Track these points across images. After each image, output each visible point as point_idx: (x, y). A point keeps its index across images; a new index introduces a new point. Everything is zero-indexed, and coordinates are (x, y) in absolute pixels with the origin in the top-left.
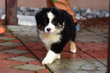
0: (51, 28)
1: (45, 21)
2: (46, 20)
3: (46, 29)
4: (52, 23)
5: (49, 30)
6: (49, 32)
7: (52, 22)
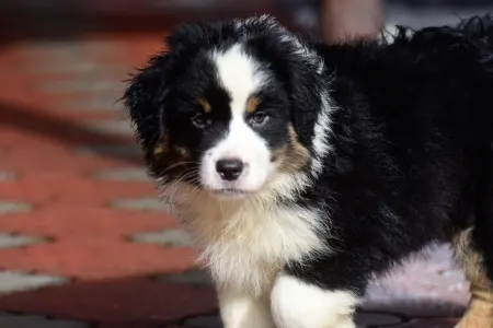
0: (244, 160)
1: (201, 108)
2: (207, 107)
3: (210, 161)
4: (251, 125)
5: (230, 170)
6: (229, 184)
7: (248, 117)
